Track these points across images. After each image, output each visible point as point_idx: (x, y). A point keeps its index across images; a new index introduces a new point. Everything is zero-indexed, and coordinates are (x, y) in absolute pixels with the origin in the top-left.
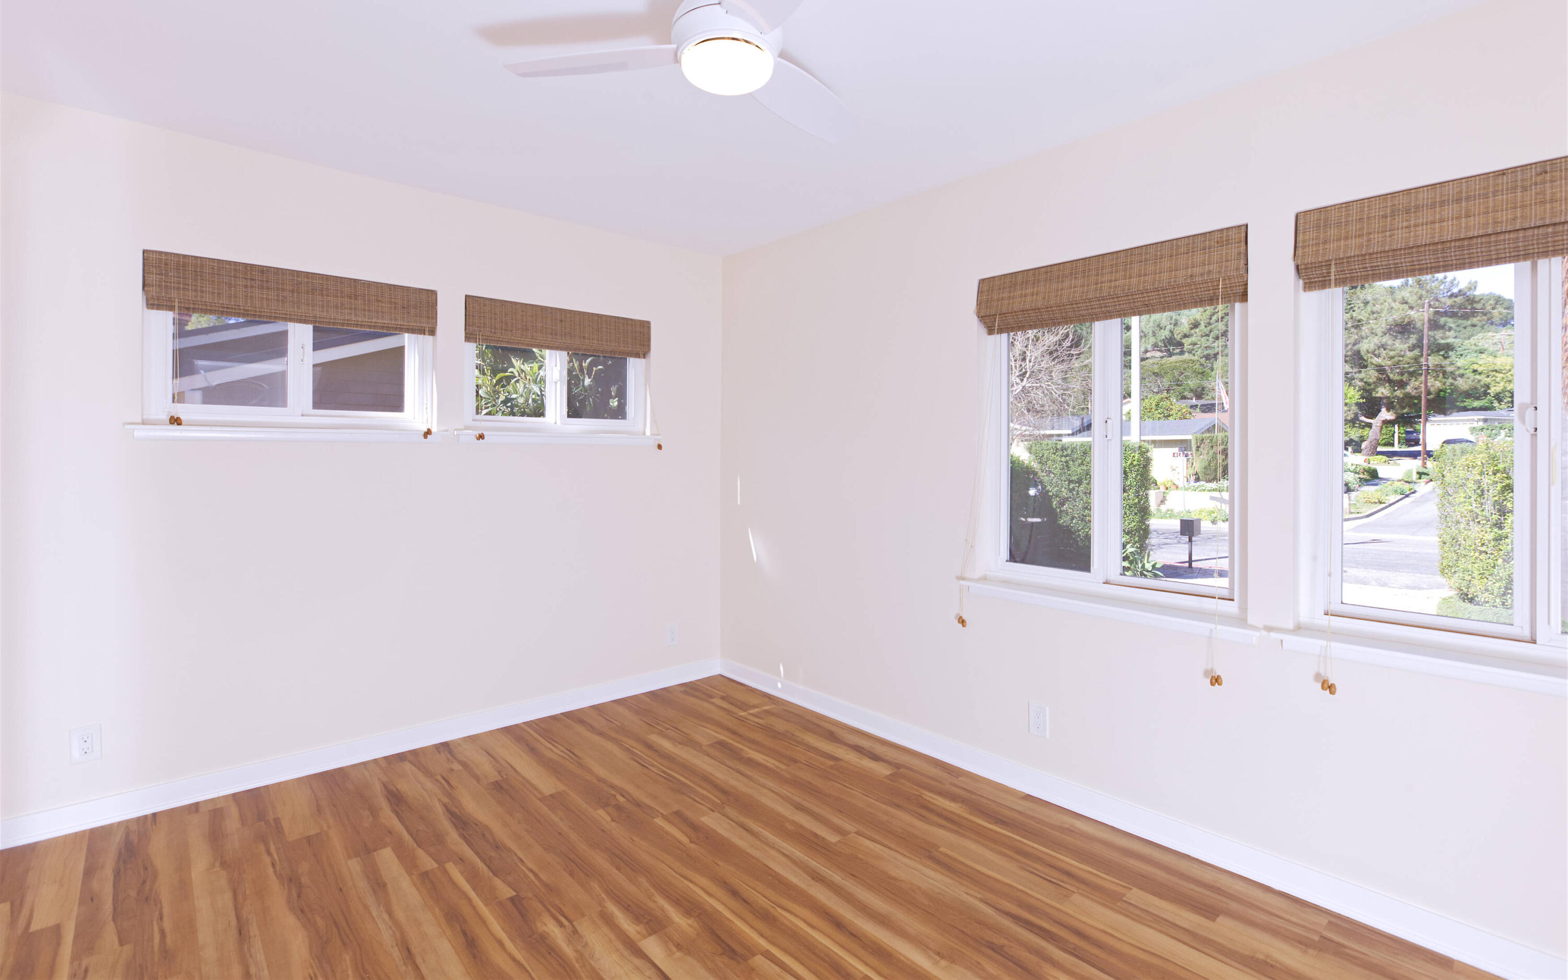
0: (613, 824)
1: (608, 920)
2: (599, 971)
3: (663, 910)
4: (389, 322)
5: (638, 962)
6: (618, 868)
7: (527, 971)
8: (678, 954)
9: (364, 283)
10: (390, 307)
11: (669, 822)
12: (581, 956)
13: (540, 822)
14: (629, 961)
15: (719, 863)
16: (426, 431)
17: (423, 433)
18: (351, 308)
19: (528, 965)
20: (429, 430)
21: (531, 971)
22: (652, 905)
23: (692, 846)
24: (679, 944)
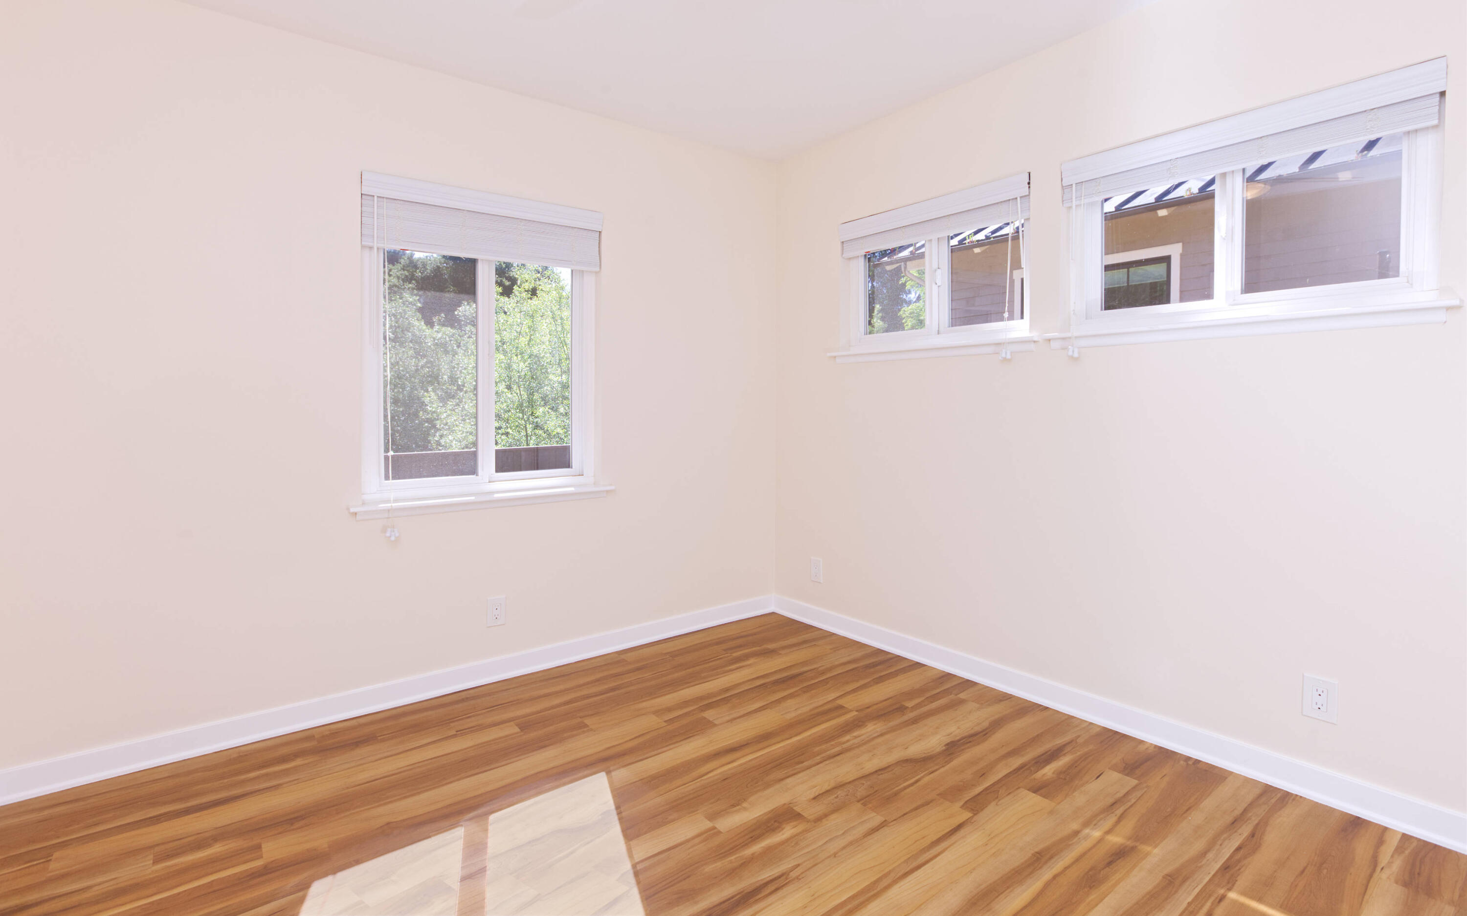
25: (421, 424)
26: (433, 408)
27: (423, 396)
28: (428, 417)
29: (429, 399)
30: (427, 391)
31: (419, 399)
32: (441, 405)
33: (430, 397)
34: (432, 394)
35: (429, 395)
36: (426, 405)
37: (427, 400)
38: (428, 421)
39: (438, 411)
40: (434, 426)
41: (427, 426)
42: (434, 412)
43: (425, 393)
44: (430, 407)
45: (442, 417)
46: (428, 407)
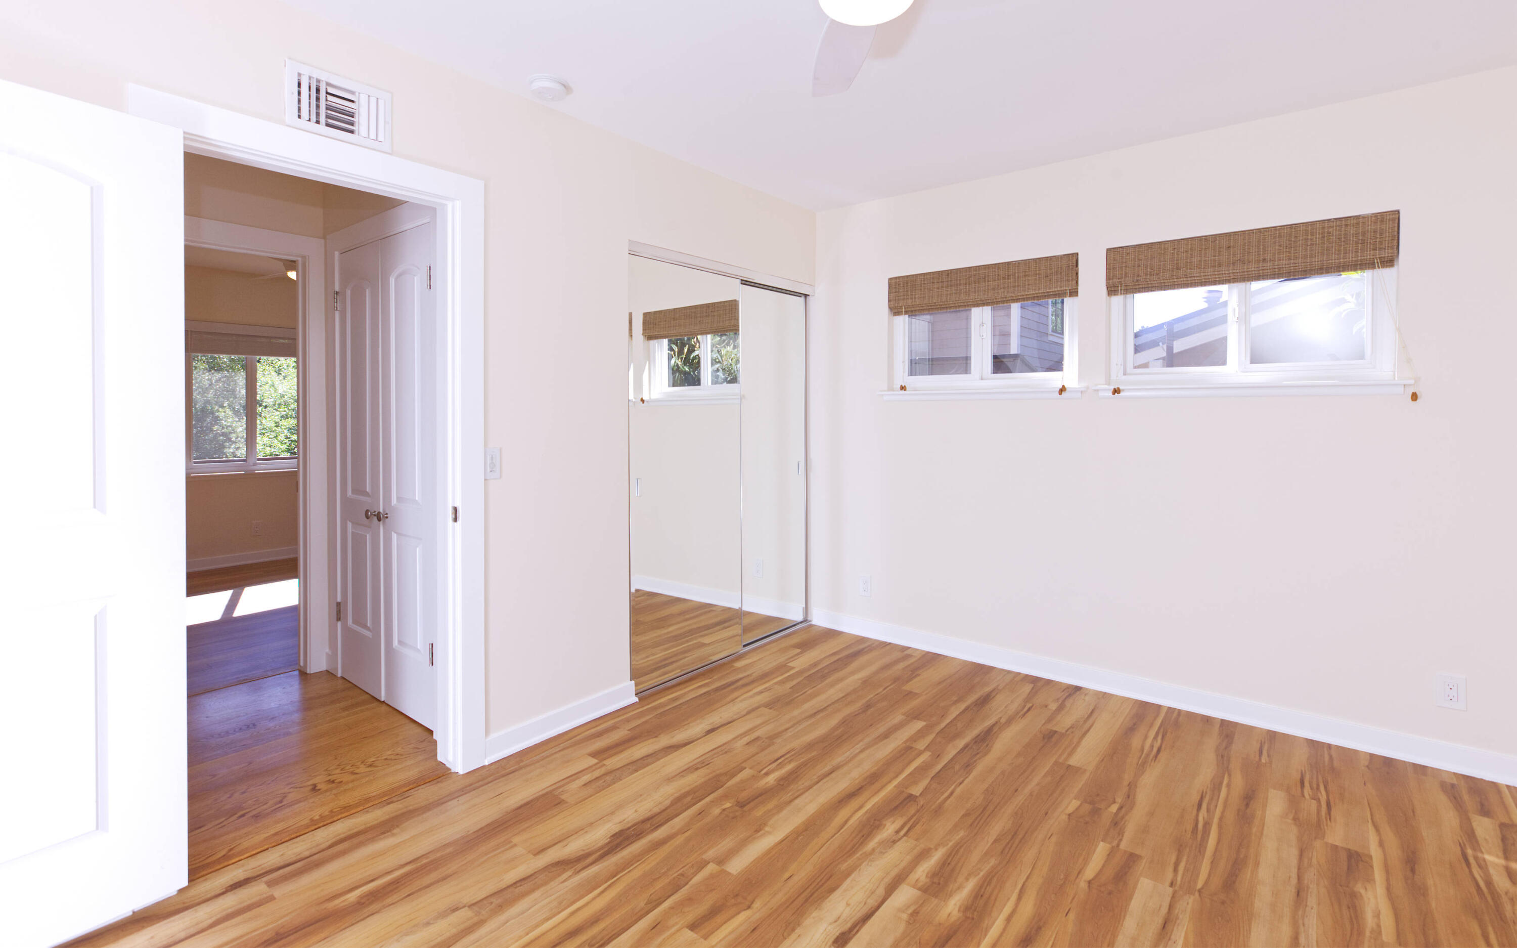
0: (1064, 817)
1: (924, 854)
2: (858, 870)
3: (959, 888)
4: (1034, 292)
5: (881, 891)
6: (996, 841)
7: (840, 830)
8: (905, 916)
9: (1016, 263)
10: (1035, 279)
11: (1109, 855)
12: (867, 855)
13: (1022, 774)
14: (879, 884)
15: (1072, 916)
16: (1061, 387)
17: (1058, 390)
18: (1004, 288)
19: (845, 830)
20: (1063, 386)
21: (839, 833)
22: (961, 879)
23: (1083, 885)
24: (918, 913)
25: (215, 437)
26: (228, 423)
27: (218, 411)
28: (223, 431)
29: (223, 414)
30: (222, 407)
31: (212, 413)
32: (237, 420)
33: (225, 412)
34: (228, 410)
35: (224, 410)
36: (222, 420)
37: (222, 415)
38: (223, 434)
39: (234, 425)
40: (230, 440)
41: (222, 439)
42: (229, 426)
43: (220, 409)
44: (225, 421)
45: (238, 431)
46: (223, 421)
